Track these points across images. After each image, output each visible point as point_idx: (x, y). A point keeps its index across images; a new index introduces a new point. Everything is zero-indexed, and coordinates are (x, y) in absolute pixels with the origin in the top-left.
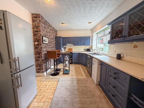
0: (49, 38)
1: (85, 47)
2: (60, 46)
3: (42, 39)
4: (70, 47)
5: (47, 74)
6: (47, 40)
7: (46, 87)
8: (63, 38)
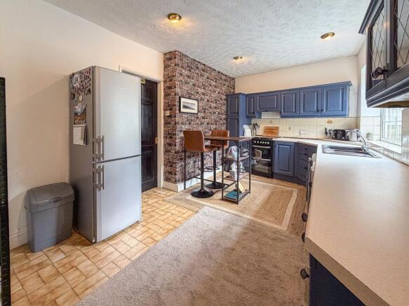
0: (202, 99)
2: (238, 120)
3: (177, 104)
4: (271, 122)
5: (185, 189)
6: (194, 104)
7: (164, 215)
8: (247, 96)
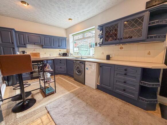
1: (60, 51)
8: (16, 32)
